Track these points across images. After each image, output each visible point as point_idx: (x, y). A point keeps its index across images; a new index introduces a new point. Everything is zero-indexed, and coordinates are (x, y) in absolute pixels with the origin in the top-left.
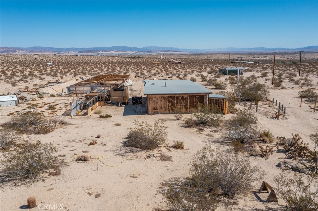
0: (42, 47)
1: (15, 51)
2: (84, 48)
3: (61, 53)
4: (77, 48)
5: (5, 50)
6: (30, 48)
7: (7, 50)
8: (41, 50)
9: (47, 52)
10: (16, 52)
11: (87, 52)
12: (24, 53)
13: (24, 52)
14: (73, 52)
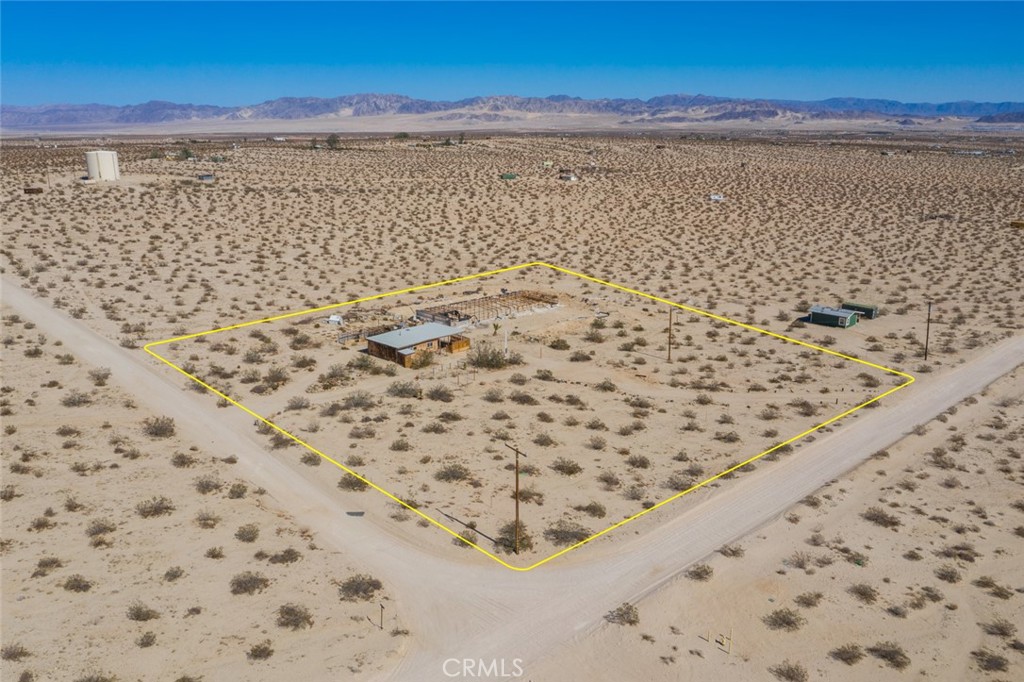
0: (859, 100)
1: (774, 114)
2: (1009, 103)
3: (914, 120)
4: (980, 104)
5: (748, 108)
6: (821, 102)
7: (753, 109)
8: (852, 112)
9: (868, 117)
10: (777, 114)
11: (1010, 120)
12: (798, 118)
13: (798, 115)
14: (956, 119)
